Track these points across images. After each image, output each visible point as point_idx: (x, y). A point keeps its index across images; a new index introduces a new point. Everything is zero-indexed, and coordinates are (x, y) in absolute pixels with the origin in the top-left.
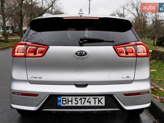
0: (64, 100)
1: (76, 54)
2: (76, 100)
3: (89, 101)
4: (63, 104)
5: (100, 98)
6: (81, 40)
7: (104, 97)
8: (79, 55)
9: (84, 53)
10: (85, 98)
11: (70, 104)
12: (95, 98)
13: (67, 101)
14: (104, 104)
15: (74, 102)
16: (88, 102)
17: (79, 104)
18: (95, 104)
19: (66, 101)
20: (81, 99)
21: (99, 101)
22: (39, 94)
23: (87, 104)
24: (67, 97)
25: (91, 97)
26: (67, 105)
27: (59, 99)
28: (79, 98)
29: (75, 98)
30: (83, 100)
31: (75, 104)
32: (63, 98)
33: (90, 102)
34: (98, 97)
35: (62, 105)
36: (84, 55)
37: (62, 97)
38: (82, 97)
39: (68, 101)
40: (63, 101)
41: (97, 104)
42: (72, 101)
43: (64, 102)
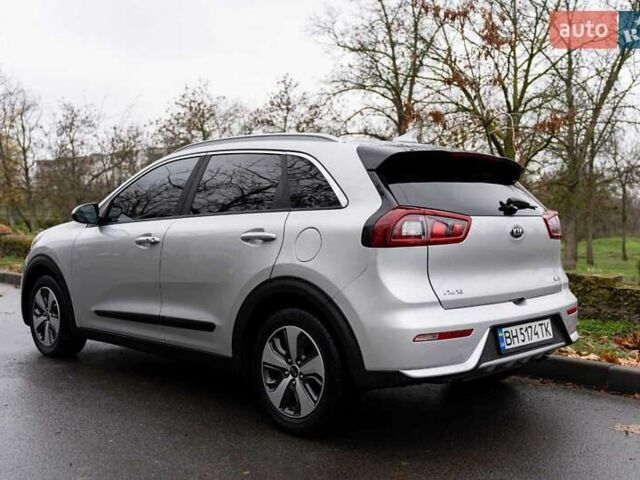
0: (507, 335)
1: (512, 233)
2: (521, 333)
3: (536, 332)
4: (508, 344)
7: (548, 321)
8: (514, 236)
10: (531, 327)
11: (516, 343)
12: (541, 325)
13: (511, 336)
14: (552, 337)
15: (521, 337)
16: (534, 334)
17: (527, 342)
18: (543, 336)
19: (509, 337)
21: (546, 330)
22: (472, 330)
23: (535, 339)
24: (509, 329)
25: (537, 323)
26: (513, 345)
27: (500, 335)
28: (524, 326)
29: (520, 329)
30: (529, 330)
31: (522, 341)
32: (505, 333)
33: (537, 334)
34: (542, 322)
35: (507, 347)
37: (504, 330)
38: (528, 325)
39: (513, 337)
40: (506, 338)
41: (545, 337)
42: (517, 336)
43: (509, 341)
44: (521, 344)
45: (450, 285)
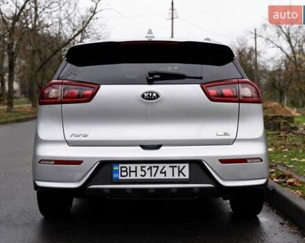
0: (124, 169)
1: (143, 96)
2: (142, 170)
3: (163, 171)
4: (121, 176)
5: (181, 166)
6: (151, 74)
7: (187, 165)
8: (146, 99)
9: (154, 94)
10: (158, 167)
11: (133, 176)
12: (173, 167)
13: (128, 171)
14: (187, 177)
15: (140, 172)
16: (161, 172)
17: (148, 177)
18: (173, 176)
19: (126, 171)
20: (150, 168)
21: (180, 172)
22: (82, 161)
23: (160, 176)
24: (128, 166)
25: (167, 166)
26: (128, 177)
27: (115, 168)
28: (148, 166)
29: (142, 167)
30: (154, 170)
31: (141, 175)
32: (121, 167)
33: (165, 173)
34: (177, 165)
35: (120, 178)
36: (155, 98)
37: (120, 165)
38: (152, 165)
39: (130, 171)
40: (121, 171)
41: (176, 176)
42: (136, 171)
43: (124, 174)
44: (139, 177)
45: (75, 130)
